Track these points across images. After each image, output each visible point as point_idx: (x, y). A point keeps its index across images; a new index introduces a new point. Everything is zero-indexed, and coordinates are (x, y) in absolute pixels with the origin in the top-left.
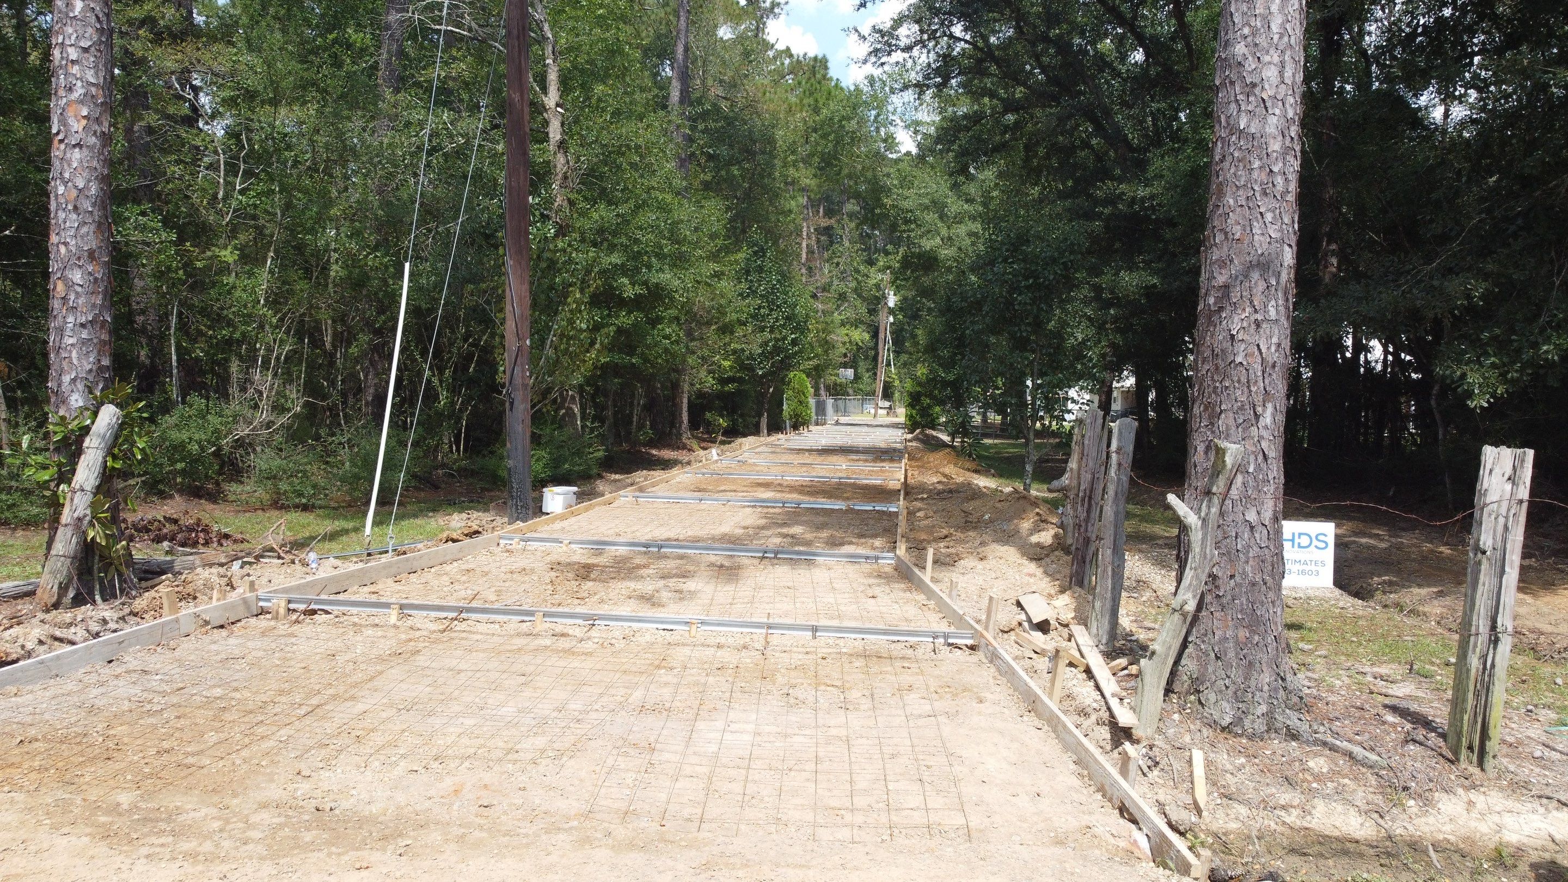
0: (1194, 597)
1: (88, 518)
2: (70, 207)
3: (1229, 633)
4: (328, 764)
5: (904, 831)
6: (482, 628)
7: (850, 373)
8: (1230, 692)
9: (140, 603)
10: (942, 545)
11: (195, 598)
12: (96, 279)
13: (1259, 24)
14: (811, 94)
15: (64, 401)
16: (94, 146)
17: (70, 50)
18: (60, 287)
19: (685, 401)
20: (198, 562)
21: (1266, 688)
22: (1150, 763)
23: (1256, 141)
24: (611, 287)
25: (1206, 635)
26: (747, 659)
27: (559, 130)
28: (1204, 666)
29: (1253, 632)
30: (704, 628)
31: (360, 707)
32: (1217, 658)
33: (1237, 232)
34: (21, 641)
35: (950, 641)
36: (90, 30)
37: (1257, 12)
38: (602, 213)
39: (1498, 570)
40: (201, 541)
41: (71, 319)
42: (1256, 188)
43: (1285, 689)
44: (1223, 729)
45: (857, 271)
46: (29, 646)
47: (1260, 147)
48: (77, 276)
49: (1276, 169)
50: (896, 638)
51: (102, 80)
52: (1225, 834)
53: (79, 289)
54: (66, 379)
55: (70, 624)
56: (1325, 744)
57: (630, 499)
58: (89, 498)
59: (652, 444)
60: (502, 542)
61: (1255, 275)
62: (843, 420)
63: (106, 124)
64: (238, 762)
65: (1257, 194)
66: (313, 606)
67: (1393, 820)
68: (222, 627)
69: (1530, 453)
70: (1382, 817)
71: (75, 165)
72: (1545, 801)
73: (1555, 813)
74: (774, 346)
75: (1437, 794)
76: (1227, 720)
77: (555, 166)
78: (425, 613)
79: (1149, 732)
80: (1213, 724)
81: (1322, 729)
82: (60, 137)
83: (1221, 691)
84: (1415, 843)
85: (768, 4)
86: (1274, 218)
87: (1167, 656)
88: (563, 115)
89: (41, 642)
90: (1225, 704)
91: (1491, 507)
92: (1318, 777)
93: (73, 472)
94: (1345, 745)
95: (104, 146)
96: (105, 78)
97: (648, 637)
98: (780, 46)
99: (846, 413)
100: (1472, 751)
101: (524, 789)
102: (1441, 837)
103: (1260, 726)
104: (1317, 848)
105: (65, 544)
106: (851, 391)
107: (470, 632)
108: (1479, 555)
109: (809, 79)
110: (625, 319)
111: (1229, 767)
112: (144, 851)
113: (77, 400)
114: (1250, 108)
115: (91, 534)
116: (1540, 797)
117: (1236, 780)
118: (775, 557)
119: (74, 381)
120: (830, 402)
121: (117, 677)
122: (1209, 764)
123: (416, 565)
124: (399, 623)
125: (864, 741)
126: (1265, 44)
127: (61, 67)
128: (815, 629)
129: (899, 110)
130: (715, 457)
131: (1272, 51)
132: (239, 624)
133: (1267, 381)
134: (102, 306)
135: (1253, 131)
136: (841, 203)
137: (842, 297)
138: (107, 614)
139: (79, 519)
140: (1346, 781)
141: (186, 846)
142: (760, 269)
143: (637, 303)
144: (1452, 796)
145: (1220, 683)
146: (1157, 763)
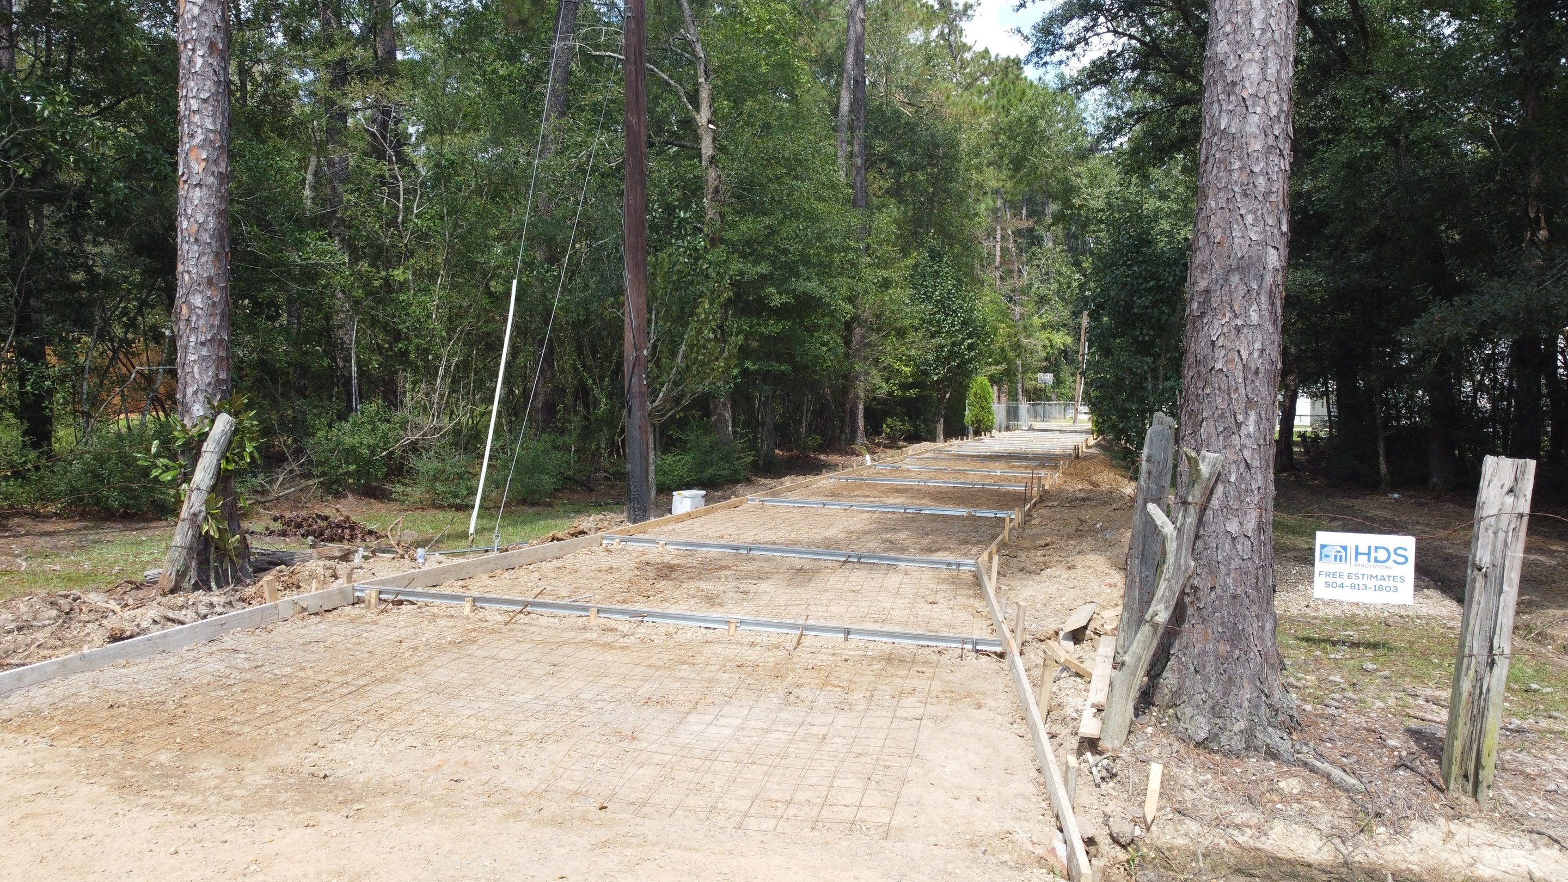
0: (1166, 608)
1: (203, 514)
2: (192, 240)
3: (1210, 647)
4: (345, 736)
5: (828, 825)
6: (543, 621)
7: (1049, 378)
8: (1207, 707)
9: (249, 591)
10: (1039, 553)
11: (299, 587)
12: (214, 303)
13: (1240, 21)
14: (1005, 94)
15: (188, 411)
16: (213, 184)
17: (192, 102)
18: (185, 310)
19: (861, 406)
20: (315, 555)
21: (1246, 704)
22: (1104, 773)
23: (1235, 141)
24: (760, 297)
25: (1186, 648)
26: (771, 658)
27: (711, 146)
28: (1182, 679)
29: (1233, 646)
30: (743, 627)
31: (398, 688)
32: (1197, 671)
33: (1218, 234)
34: (138, 620)
35: (978, 647)
36: (209, 83)
37: (1239, 8)
38: (748, 226)
39: (1497, 588)
40: (347, 537)
41: (193, 338)
42: (1236, 189)
43: (1270, 706)
44: (1198, 745)
45: (1060, 273)
46: (144, 625)
47: (1241, 148)
48: (197, 300)
49: (1257, 169)
50: (926, 643)
51: (219, 127)
52: (1169, 850)
53: (200, 312)
54: (190, 391)
55: (181, 608)
56: (1305, 764)
57: (757, 502)
58: (205, 496)
59: (821, 449)
60: (605, 542)
61: (1235, 279)
62: (1038, 425)
63: (223, 165)
64: (271, 731)
65: (1238, 196)
66: (400, 597)
67: (1356, 847)
68: (317, 614)
69: (1532, 464)
70: (1343, 843)
71: (196, 202)
72: (1535, 836)
73: (1544, 850)
74: (949, 351)
75: (1414, 822)
76: (1202, 735)
77: (707, 181)
78: (498, 606)
79: (1117, 744)
80: (1184, 739)
81: (1305, 749)
82: (184, 178)
83: (1198, 706)
84: (1374, 871)
85: (961, 7)
86: (1256, 219)
87: (1136, 667)
88: (714, 131)
89: (155, 622)
90: (1200, 718)
91: (1488, 520)
92: (1287, 799)
93: (193, 472)
94: (1326, 767)
95: (221, 185)
96: (222, 125)
97: (689, 635)
98: (979, 48)
99: (1045, 417)
100: (1468, 780)
101: (498, 767)
102: (1404, 867)
103: (1238, 743)
104: (1266, 869)
105: (181, 535)
106: (1053, 396)
107: (531, 625)
108: (1476, 572)
109: (1002, 80)
110: (774, 327)
111: (1191, 783)
112: (144, 800)
113: (198, 410)
114: (1230, 108)
115: (206, 528)
116: (1531, 832)
117: (1194, 796)
118: (859, 562)
119: (195, 392)
120: (1024, 406)
121: (211, 654)
122: (1166, 779)
123: (515, 562)
124: (471, 615)
125: (840, 740)
126: (1246, 41)
127: (185, 117)
128: (848, 632)
129: (1090, 108)
130: (869, 463)
131: (1253, 48)
132: (334, 612)
133: (1249, 388)
134: (220, 326)
135: (1233, 130)
136: (1044, 204)
137: (1042, 300)
138: (215, 600)
139: (195, 515)
140: (1316, 803)
141: (179, 799)
142: (936, 274)
143: (782, 312)
144: (1430, 826)
145: (1198, 697)
146: (1115, 775)
